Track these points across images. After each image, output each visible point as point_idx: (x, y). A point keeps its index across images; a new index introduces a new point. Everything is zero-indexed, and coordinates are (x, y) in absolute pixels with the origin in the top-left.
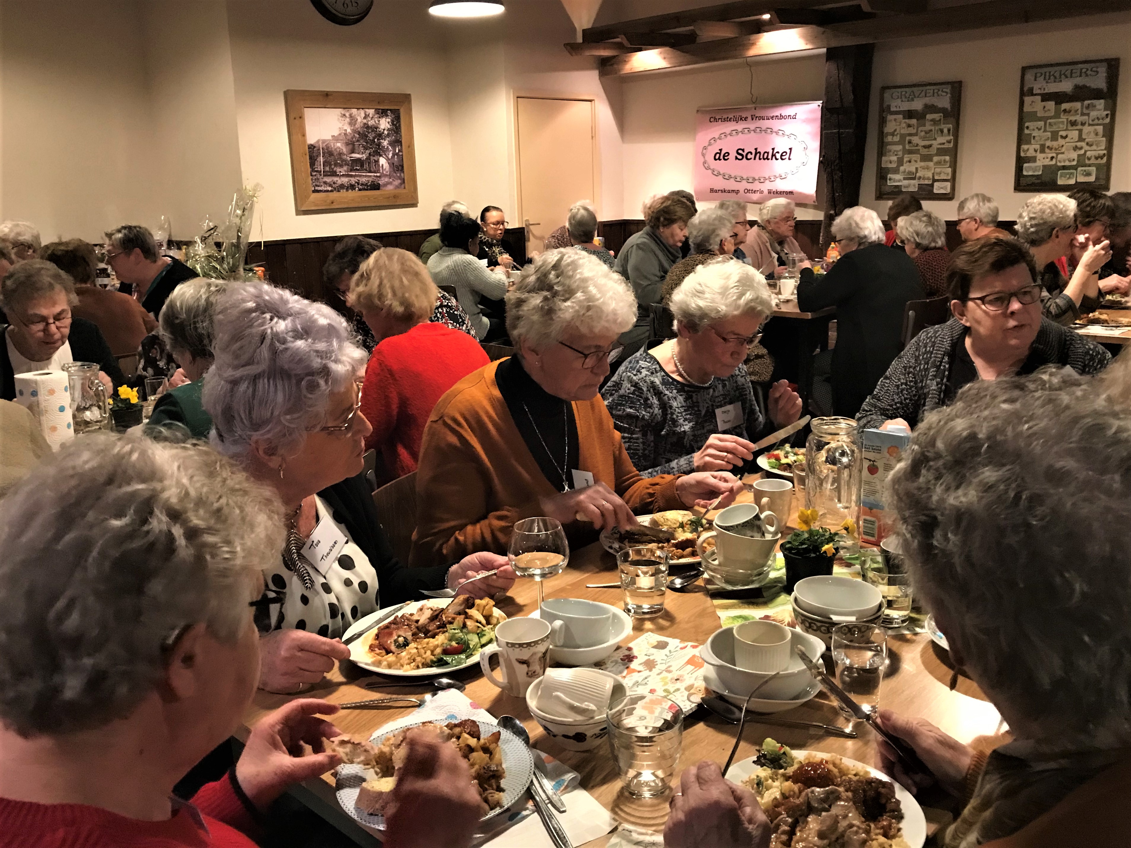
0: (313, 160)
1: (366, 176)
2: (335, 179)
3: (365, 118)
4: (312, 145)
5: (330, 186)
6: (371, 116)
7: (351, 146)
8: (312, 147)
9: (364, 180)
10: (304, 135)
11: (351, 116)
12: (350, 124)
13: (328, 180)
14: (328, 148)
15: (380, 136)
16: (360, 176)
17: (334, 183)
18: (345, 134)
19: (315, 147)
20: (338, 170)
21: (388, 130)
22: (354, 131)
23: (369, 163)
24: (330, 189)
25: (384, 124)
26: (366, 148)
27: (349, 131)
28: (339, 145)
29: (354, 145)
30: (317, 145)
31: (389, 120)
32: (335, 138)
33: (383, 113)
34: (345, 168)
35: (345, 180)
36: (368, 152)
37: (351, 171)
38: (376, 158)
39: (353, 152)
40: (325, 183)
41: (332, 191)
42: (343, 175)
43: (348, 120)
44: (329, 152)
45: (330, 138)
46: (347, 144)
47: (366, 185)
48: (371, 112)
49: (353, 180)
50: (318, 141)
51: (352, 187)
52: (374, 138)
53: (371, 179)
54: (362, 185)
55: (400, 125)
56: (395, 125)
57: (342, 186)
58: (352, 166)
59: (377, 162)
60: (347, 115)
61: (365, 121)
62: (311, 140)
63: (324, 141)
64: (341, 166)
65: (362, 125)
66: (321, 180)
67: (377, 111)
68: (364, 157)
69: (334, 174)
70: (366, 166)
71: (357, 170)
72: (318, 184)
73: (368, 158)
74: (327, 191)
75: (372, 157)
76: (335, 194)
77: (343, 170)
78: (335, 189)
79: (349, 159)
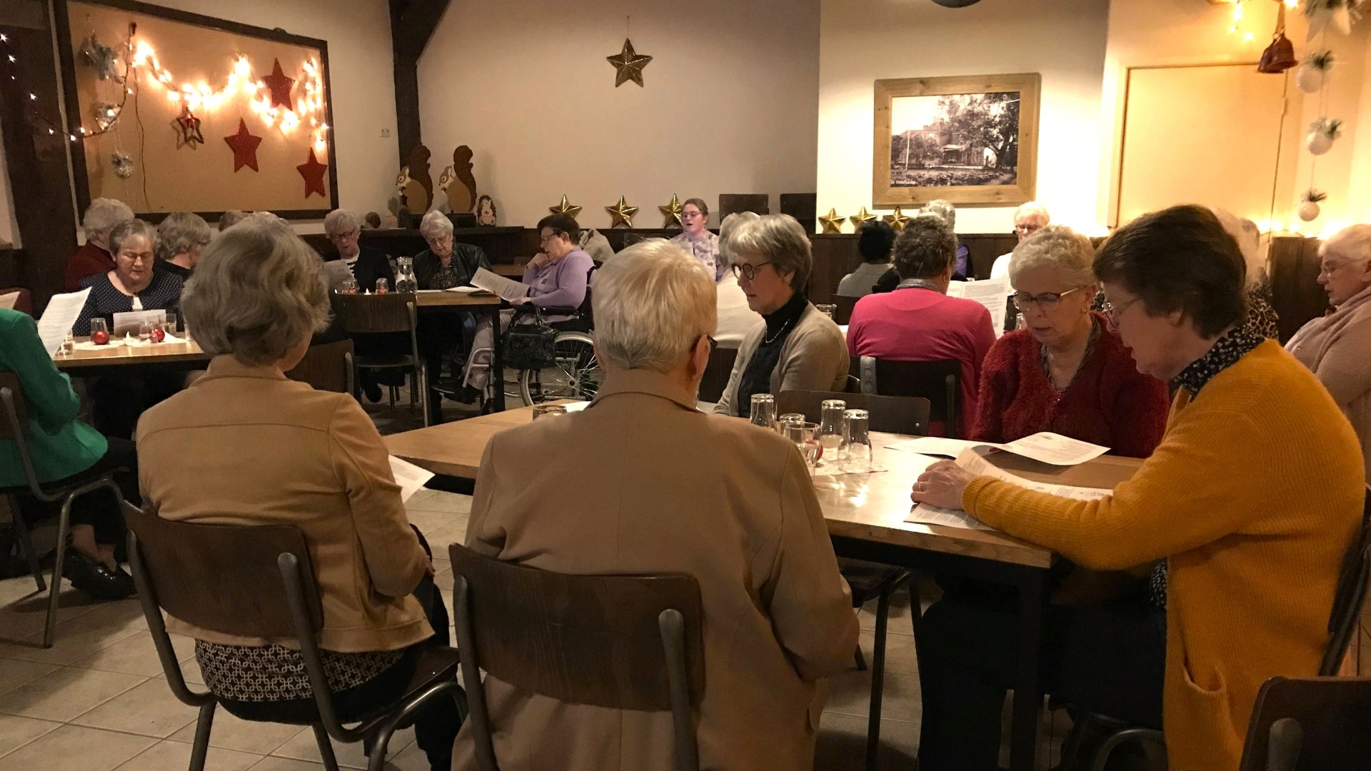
0: (896, 154)
1: (963, 170)
2: (922, 172)
3: (971, 104)
4: (898, 137)
5: (914, 179)
6: (979, 101)
7: (946, 137)
8: (897, 139)
9: (959, 174)
10: (888, 127)
11: (951, 103)
12: (949, 112)
13: (913, 173)
14: (917, 139)
15: (989, 124)
16: (954, 169)
17: (920, 177)
18: (942, 124)
19: (901, 139)
20: (927, 163)
21: (1001, 116)
22: (953, 120)
23: (969, 155)
24: (914, 183)
25: (997, 110)
26: (965, 138)
27: (947, 119)
28: (932, 135)
29: (951, 135)
30: (904, 136)
31: (1005, 105)
32: (928, 129)
33: (997, 97)
34: (937, 161)
35: (934, 174)
36: (968, 142)
37: (944, 163)
38: (979, 149)
39: (949, 142)
40: (909, 177)
41: (916, 185)
42: (933, 168)
43: (947, 108)
44: (917, 144)
45: (922, 128)
46: (942, 134)
47: (962, 180)
48: (980, 97)
49: (944, 174)
50: (906, 133)
51: (943, 181)
52: (980, 126)
53: (968, 173)
54: (956, 179)
55: (1018, 111)
56: (1012, 111)
57: (930, 181)
58: (946, 157)
59: (981, 153)
60: (947, 102)
61: (970, 108)
62: (896, 130)
63: (912, 132)
64: (932, 158)
65: (965, 112)
66: (904, 174)
67: (988, 96)
68: (962, 147)
69: (922, 167)
70: (964, 158)
71: (951, 162)
72: (900, 178)
73: (969, 150)
74: (911, 185)
75: (973, 149)
76: (920, 189)
77: (933, 163)
78: (920, 183)
79: (942, 150)
